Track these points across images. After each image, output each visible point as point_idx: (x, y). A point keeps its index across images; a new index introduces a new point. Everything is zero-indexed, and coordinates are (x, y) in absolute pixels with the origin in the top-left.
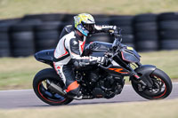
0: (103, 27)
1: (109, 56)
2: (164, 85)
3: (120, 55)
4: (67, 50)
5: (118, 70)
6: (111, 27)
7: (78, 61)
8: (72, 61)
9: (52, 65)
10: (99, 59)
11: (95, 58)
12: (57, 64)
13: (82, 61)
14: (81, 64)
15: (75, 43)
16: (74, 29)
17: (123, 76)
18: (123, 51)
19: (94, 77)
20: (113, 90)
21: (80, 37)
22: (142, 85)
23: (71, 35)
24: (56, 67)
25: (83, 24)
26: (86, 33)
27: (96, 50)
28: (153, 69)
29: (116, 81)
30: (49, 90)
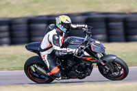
0: (77, 26)
1: (82, 48)
3: (90, 47)
4: (50, 43)
6: (83, 26)
7: (58, 51)
8: (54, 51)
9: (39, 54)
10: (74, 51)
11: (71, 50)
12: (43, 54)
13: (61, 51)
14: (60, 53)
15: (57, 37)
16: (56, 27)
17: (92, 63)
18: (92, 44)
19: (70, 64)
20: (84, 73)
21: (60, 33)
22: (106, 69)
23: (54, 32)
24: (42, 56)
25: (62, 23)
26: (64, 30)
27: (72, 43)
28: (115, 58)
29: (87, 66)
30: (36, 72)
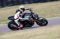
1: (30, 17)
2: (45, 22)
3: (33, 16)
5: (33, 21)
